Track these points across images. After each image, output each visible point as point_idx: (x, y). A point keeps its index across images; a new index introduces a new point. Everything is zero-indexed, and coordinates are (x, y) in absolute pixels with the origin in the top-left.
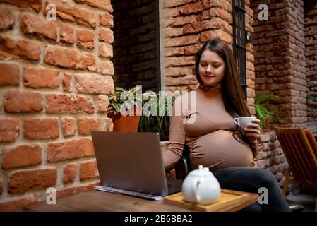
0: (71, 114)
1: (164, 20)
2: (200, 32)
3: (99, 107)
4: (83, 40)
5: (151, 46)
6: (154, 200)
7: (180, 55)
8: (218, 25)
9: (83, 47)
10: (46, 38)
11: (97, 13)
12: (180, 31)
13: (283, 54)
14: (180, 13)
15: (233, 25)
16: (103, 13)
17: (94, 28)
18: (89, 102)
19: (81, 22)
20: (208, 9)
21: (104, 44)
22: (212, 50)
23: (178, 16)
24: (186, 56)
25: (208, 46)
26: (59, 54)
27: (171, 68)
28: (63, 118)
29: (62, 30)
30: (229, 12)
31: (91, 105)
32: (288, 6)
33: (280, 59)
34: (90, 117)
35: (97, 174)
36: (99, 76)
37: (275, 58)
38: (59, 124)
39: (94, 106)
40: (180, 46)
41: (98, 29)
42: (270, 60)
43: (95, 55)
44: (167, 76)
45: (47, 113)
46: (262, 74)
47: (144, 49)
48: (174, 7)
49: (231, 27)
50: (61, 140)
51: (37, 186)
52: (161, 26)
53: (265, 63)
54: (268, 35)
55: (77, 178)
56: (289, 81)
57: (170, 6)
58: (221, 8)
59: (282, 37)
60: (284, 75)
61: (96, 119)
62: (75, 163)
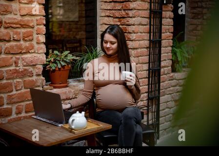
0: (20, 78)
2: (123, 2)
3: (37, 72)
4: (26, 36)
7: (110, 16)
9: (26, 40)
10: (5, 40)
11: (34, 18)
16: (39, 18)
17: (33, 28)
18: (30, 70)
19: (25, 26)
21: (40, 35)
22: (110, 34)
25: (108, 30)
26: (12, 47)
28: (15, 81)
29: (14, 34)
31: (31, 72)
34: (30, 79)
36: (35, 55)
38: (13, 84)
39: (33, 72)
41: (36, 28)
43: (34, 42)
45: (7, 79)
50: (14, 92)
51: (2, 115)
55: (24, 111)
61: (34, 80)
62: (22, 104)
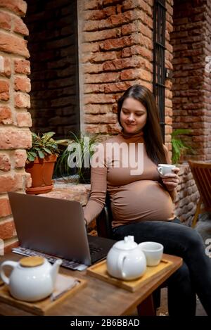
1: (83, 55)
2: (120, 70)
3: (17, 163)
5: (70, 82)
6: (76, 270)
7: (100, 92)
8: (139, 64)
11: (12, 59)
12: (100, 67)
13: (198, 87)
14: (100, 48)
15: (154, 62)
16: (19, 59)
17: (8, 77)
18: (4, 159)
20: (129, 46)
21: (21, 93)
22: (135, 98)
23: (97, 51)
24: (106, 94)
25: (131, 93)
27: (91, 105)
30: (150, 49)
31: (7, 161)
32: (205, 40)
33: (195, 92)
34: (5, 175)
35: (15, 233)
36: (15, 130)
37: (191, 91)
39: (10, 162)
40: (100, 83)
41: (14, 77)
42: (186, 92)
43: (11, 106)
44: (86, 114)
46: (178, 107)
47: (62, 84)
48: (94, 42)
49: (151, 65)
52: (80, 61)
53: (181, 96)
54: (184, 68)
56: (202, 114)
57: (90, 40)
58: (142, 45)
59: (198, 70)
60: (198, 108)
61: (13, 177)
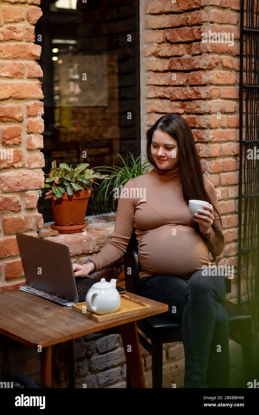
3: (27, 204)
4: (8, 137)
6: (65, 306)
9: (8, 144)
11: (22, 105)
16: (31, 103)
17: (20, 121)
18: (14, 200)
19: (5, 119)
21: (32, 136)
22: (164, 131)
25: (160, 124)
31: (18, 203)
34: (16, 216)
36: (25, 172)
39: (20, 204)
41: (26, 121)
43: (23, 149)
55: (3, 277)
61: (23, 218)
